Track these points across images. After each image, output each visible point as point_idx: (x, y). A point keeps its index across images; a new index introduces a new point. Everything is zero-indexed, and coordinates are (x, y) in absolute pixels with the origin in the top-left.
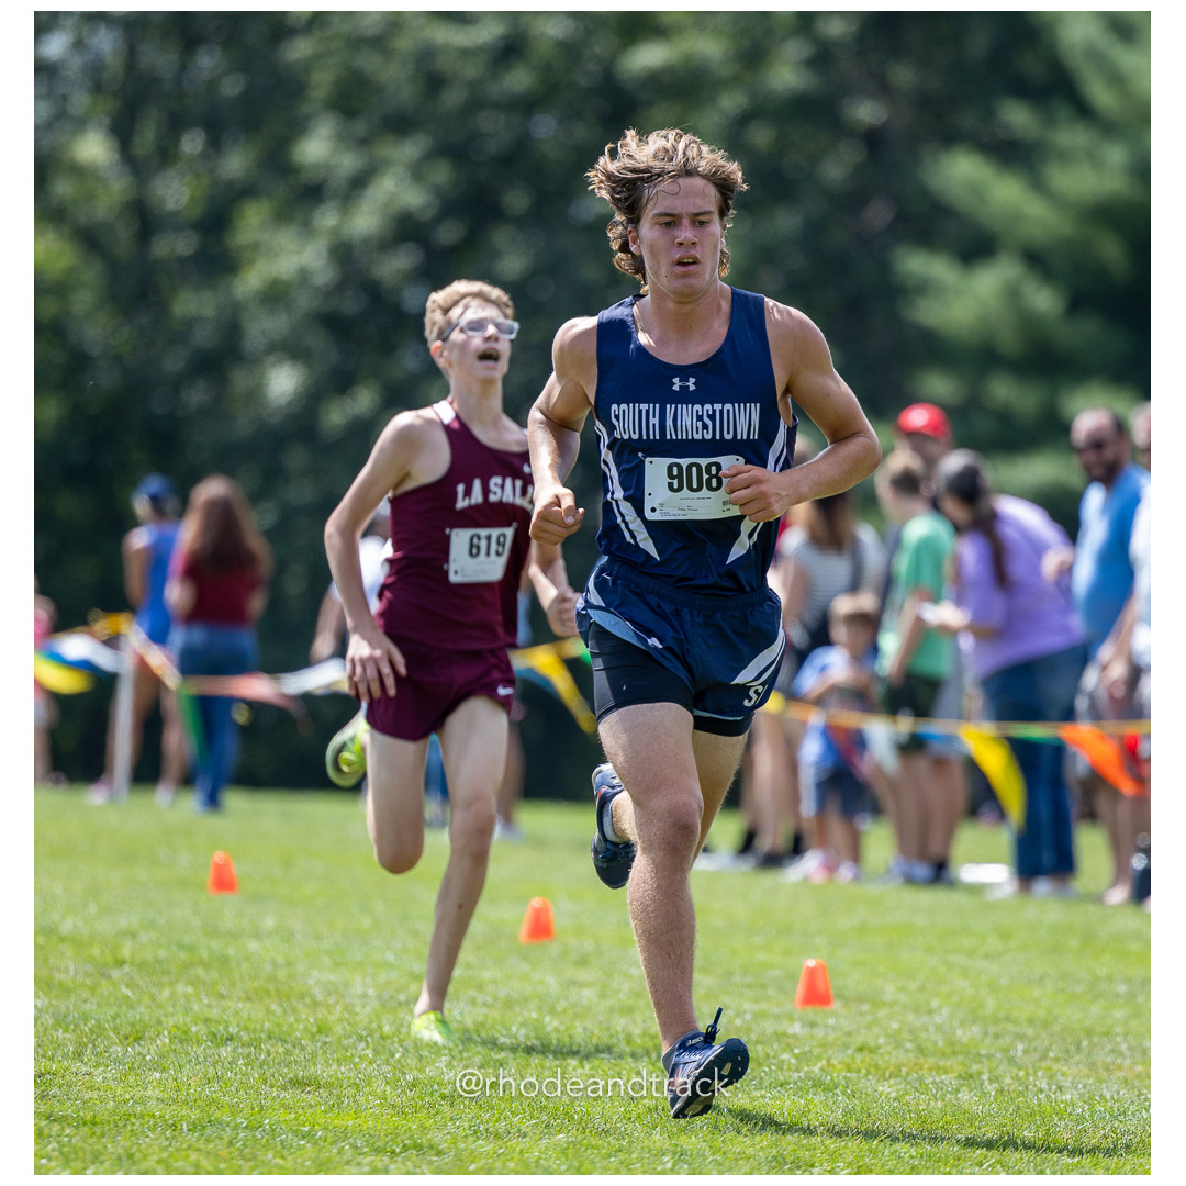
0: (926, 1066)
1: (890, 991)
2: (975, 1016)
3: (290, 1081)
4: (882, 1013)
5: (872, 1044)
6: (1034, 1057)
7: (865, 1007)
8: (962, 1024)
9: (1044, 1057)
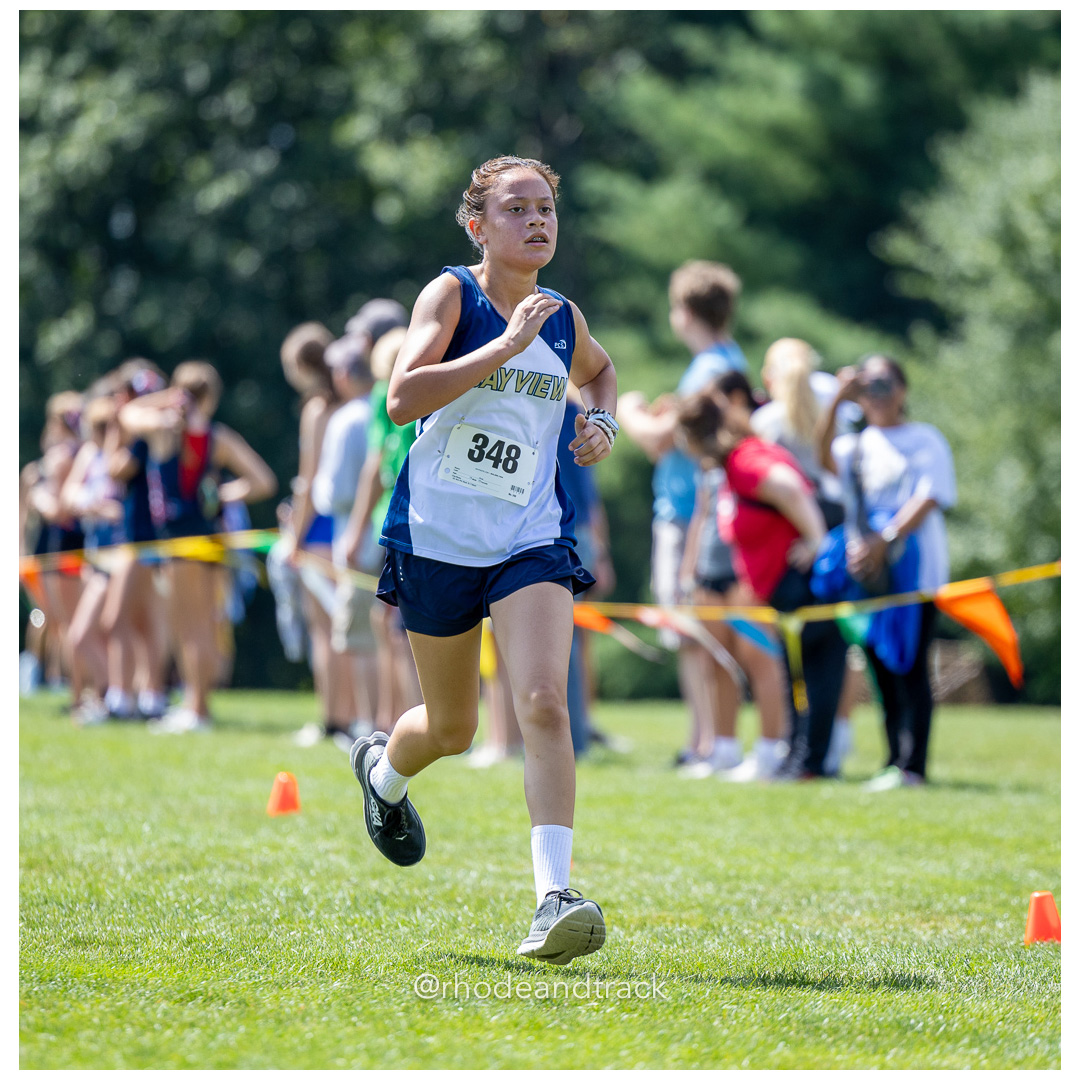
0: (669, 919)
1: (623, 853)
2: (706, 876)
3: (71, 940)
4: (619, 872)
5: (614, 900)
6: (769, 910)
7: (602, 868)
8: (696, 881)
9: (777, 910)
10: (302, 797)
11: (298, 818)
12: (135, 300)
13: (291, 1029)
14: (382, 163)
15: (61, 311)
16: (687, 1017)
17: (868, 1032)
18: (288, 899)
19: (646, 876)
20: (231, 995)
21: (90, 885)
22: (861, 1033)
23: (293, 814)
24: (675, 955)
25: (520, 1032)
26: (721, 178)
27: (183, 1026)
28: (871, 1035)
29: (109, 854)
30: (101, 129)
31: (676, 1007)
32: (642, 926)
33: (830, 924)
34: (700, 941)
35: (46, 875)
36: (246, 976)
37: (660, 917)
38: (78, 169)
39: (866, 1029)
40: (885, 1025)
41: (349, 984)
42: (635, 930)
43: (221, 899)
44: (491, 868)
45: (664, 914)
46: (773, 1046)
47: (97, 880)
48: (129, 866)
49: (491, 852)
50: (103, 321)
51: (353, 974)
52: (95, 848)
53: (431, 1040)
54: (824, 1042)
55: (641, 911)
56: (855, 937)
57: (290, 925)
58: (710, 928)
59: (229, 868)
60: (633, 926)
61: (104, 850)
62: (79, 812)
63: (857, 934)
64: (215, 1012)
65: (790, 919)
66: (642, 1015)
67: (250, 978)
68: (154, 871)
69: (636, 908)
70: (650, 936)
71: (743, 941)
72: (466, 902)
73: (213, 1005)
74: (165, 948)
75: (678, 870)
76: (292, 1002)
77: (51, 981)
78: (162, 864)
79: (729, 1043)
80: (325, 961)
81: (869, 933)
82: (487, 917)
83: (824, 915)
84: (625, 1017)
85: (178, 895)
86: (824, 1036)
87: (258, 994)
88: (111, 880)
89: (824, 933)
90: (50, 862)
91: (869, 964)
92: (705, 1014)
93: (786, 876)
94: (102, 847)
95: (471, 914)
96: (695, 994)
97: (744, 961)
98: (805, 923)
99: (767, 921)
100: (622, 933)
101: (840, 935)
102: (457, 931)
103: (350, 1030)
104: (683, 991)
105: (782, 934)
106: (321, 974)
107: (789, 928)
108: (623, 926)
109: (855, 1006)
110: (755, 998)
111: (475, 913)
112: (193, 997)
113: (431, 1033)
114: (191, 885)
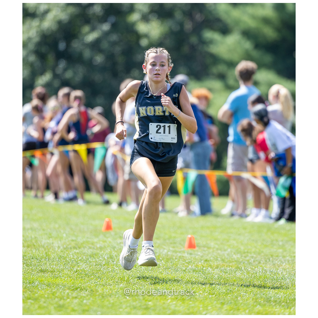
0: (226, 265)
1: (212, 244)
2: (238, 252)
3: (40, 270)
4: (211, 250)
5: (209, 259)
6: (257, 263)
7: (205, 249)
10: (113, 226)
11: (112, 232)
12: (65, 70)
13: (106, 299)
14: (142, 28)
15: (42, 73)
16: (229, 297)
17: (285, 302)
18: (108, 258)
19: (219, 252)
20: (88, 288)
21: (46, 253)
22: (283, 302)
23: (110, 231)
24: (227, 277)
25: (178, 301)
26: (247, 34)
27: (73, 298)
28: (286, 303)
29: (53, 243)
30: (55, 16)
31: (226, 294)
32: (217, 267)
33: (276, 267)
34: (235, 272)
35: (33, 250)
36: (93, 282)
37: (223, 265)
38: (48, 29)
39: (285, 301)
40: (291, 299)
41: (125, 285)
42: (215, 268)
43: (87, 258)
44: (171, 249)
45: (224, 264)
46: (256, 306)
47: (49, 251)
48: (59, 247)
49: (171, 243)
50: (55, 76)
51: (127, 282)
52: (49, 241)
53: (150, 303)
54: (272, 305)
55: (217, 263)
56: (283, 271)
57: (108, 266)
58: (238, 268)
59: (90, 248)
60: (214, 268)
61: (51, 242)
62: (44, 230)
63: (284, 270)
64: (83, 294)
65: (263, 265)
66: (216, 296)
67: (95, 283)
68: (66, 249)
69: (215, 262)
70: (219, 270)
71: (248, 272)
72: (163, 259)
73: (83, 291)
74: (69, 273)
75: (229, 250)
76: (107, 291)
77: (33, 283)
78: (69, 247)
79: (242, 305)
80: (118, 278)
81: (287, 270)
82: (169, 264)
83: (274, 265)
84: (210, 296)
85: (74, 256)
86: (272, 303)
87: (97, 288)
88: (53, 252)
89: (274, 270)
90: (34, 245)
91: (287, 280)
92: (235, 296)
93: (262, 252)
94: (51, 241)
95: (164, 263)
96: (232, 289)
97: (248, 279)
98: (268, 267)
99: (256, 266)
100: (211, 270)
101: (278, 271)
102: (160, 269)
103: (125, 300)
104: (229, 288)
105: (261, 270)
106: (117, 282)
107: (263, 269)
108: (211, 268)
109: (282, 294)
110: (251, 291)
111: (166, 263)
112: (77, 289)
113: (150, 301)
114: (78, 253)
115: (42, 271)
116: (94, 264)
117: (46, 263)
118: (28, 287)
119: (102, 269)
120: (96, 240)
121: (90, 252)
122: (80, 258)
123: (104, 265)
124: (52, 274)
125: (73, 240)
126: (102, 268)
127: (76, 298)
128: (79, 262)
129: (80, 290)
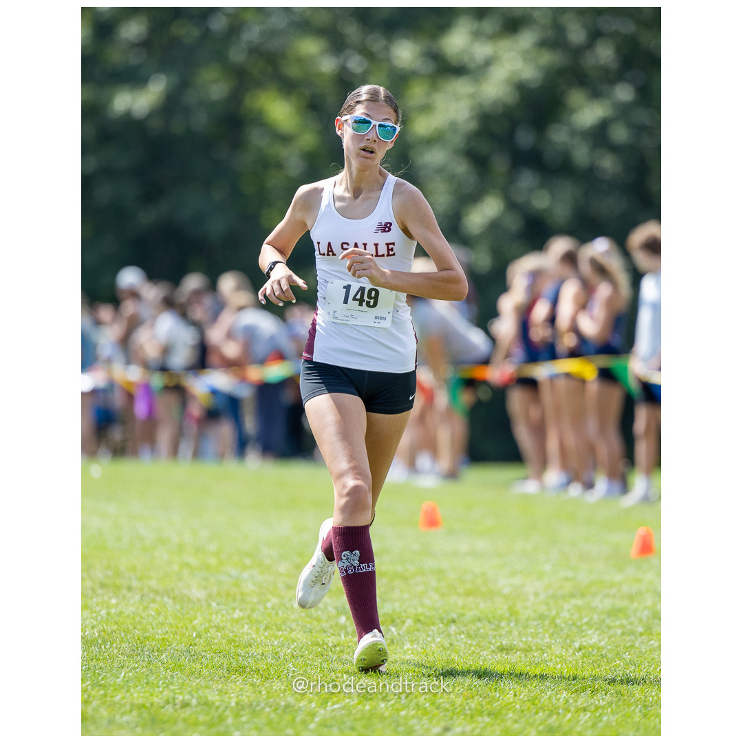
21: (510, 608)
23: (650, 557)
29: (522, 586)
30: (512, 74)
35: (478, 600)
43: (601, 617)
47: (515, 604)
50: (511, 205)
52: (512, 581)
59: (606, 595)
61: (519, 583)
62: (500, 556)
64: (600, 700)
68: (554, 597)
74: (564, 654)
78: (559, 593)
85: (571, 615)
94: (517, 580)
114: (580, 607)
115: (502, 649)
116: (619, 632)
117: (510, 632)
118: (475, 686)
119: (637, 644)
120: (618, 577)
121: (607, 604)
122: (585, 620)
123: (641, 634)
124: (526, 655)
125: (567, 579)
126: (636, 640)
127: (585, 710)
128: (584, 627)
129: (592, 692)
